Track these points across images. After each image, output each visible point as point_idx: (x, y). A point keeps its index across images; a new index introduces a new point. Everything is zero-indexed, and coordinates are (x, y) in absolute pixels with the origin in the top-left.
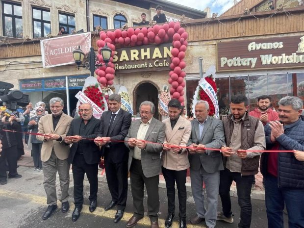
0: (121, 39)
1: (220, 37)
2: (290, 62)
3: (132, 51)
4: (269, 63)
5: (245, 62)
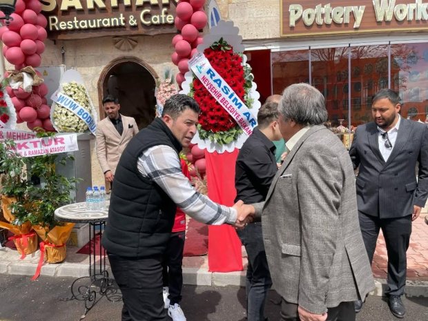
4: (389, 17)
5: (340, 15)
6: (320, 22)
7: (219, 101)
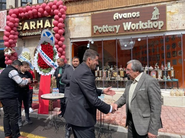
0: (23, 14)
1: (94, 10)
2: (145, 28)
3: (31, 23)
4: (129, 29)
5: (111, 29)
6: (104, 31)
7: (43, 59)
